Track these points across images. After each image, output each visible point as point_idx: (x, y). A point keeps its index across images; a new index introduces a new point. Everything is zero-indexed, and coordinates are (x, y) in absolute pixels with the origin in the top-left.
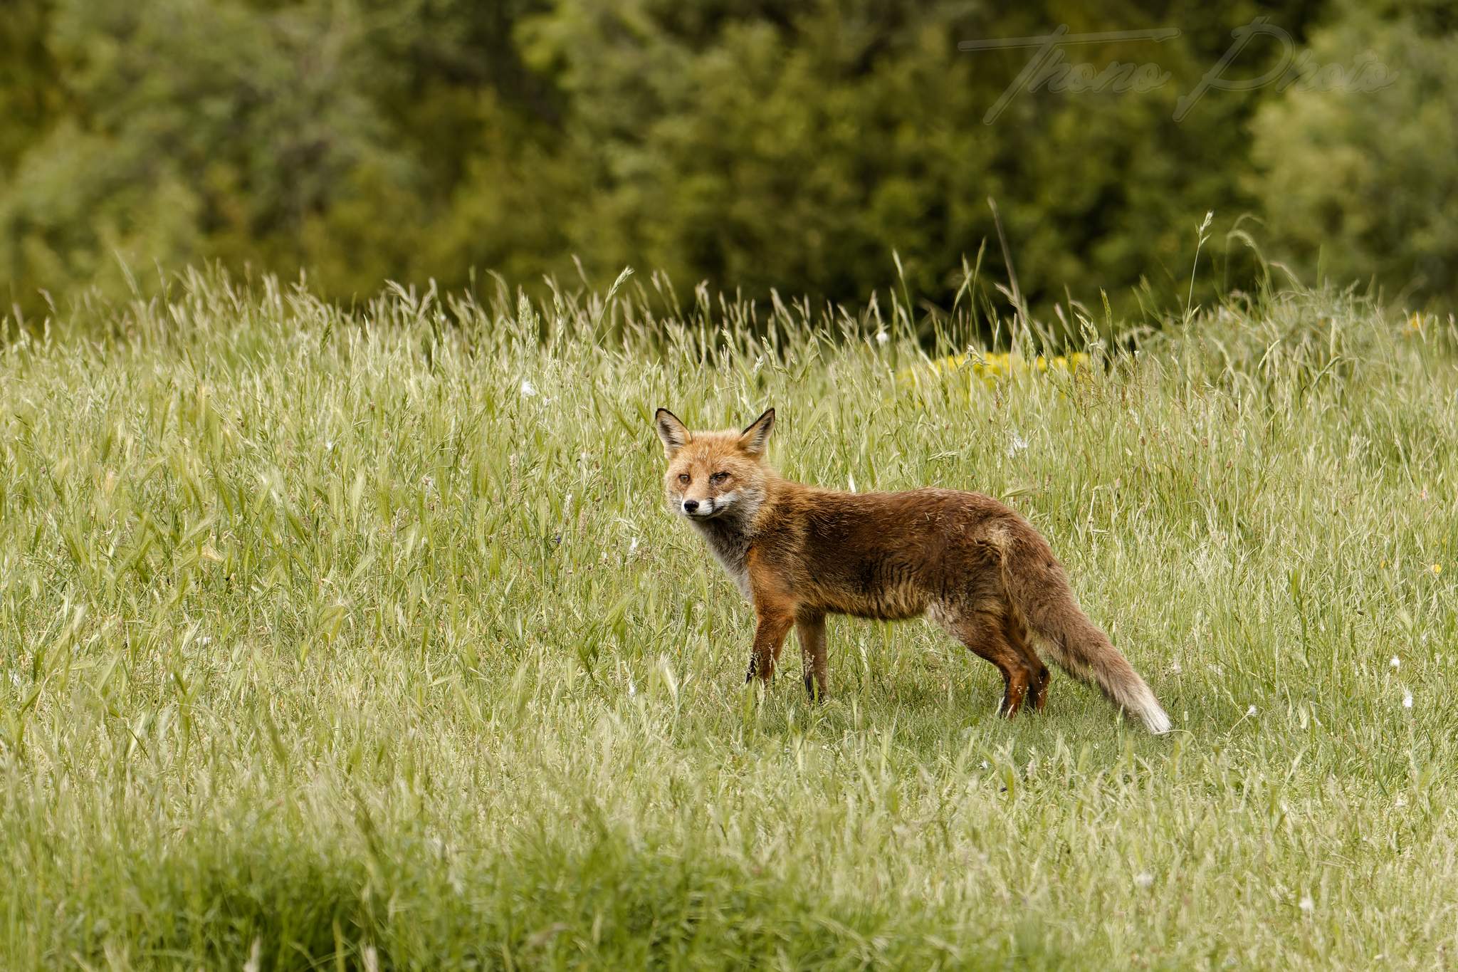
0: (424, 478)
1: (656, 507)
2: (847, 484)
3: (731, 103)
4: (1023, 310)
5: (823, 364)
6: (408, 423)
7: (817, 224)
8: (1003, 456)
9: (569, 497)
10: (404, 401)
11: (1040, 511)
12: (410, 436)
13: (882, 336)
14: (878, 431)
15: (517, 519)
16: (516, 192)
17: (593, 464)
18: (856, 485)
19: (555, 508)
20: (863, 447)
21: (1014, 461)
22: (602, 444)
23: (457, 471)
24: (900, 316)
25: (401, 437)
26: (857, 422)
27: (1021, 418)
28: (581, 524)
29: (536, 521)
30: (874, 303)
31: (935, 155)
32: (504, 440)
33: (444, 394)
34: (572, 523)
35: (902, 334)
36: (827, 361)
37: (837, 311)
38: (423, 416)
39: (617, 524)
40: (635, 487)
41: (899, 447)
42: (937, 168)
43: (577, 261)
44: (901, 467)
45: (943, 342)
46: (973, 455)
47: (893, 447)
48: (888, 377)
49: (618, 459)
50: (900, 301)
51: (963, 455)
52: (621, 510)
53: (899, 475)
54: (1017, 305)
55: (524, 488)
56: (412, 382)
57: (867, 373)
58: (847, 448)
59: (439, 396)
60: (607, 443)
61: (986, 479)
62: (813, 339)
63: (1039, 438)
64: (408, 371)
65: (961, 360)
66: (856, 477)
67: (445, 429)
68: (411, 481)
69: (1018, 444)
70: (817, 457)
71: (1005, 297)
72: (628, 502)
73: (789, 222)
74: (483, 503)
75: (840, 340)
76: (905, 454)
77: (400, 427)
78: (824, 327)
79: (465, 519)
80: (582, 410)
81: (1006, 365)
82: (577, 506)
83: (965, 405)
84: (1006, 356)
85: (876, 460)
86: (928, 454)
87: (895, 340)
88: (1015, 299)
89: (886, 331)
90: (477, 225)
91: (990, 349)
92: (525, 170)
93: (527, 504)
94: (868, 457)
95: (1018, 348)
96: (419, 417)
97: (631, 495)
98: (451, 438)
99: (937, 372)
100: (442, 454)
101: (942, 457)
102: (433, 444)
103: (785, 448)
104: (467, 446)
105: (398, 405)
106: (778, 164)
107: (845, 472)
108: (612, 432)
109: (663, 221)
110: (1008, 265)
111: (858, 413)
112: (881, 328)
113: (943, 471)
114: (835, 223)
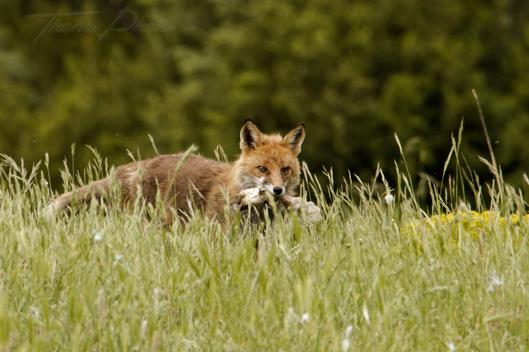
0: (32, 308)
1: (213, 331)
2: (362, 313)
3: (271, 14)
4: (499, 176)
5: (343, 218)
6: (19, 265)
7: (340, 110)
8: (484, 291)
9: (145, 323)
10: (15, 248)
11: (513, 335)
12: (20, 275)
13: (389, 198)
14: (388, 272)
15: (103, 340)
16: (103, 84)
17: (162, 297)
18: (369, 314)
19: (135, 333)
20: (374, 285)
21: (493, 294)
22: (171, 282)
23: (57, 303)
24: (402, 180)
25: (13, 276)
26: (371, 264)
27: (498, 260)
28: (154, 344)
29: (119, 342)
30: (379, 171)
31: (434, 55)
32: (93, 277)
33: (46, 243)
34: (147, 343)
35: (405, 196)
36: (347, 217)
37: (355, 180)
38: (31, 260)
39: (183, 345)
40: (196, 315)
41: (403, 285)
42: (435, 66)
43: (152, 139)
44: (403, 299)
45: (437, 202)
46: (461, 291)
47: (398, 284)
48: (394, 229)
49: (182, 292)
50: (403, 170)
51: (453, 291)
52: (185, 333)
53: (402, 306)
54: (496, 173)
55: (110, 317)
56: (22, 234)
57: (378, 227)
58: (362, 284)
59: (43, 244)
60: (174, 281)
61: (470, 309)
62: (337, 200)
63: (512, 277)
64: (18, 225)
65: (451, 217)
66: (370, 308)
67: (47, 269)
68: (22, 310)
69: (496, 281)
70: (339, 291)
71: (487, 166)
72: (191, 326)
73: (317, 108)
74: (78, 327)
75: (358, 201)
76: (407, 290)
77: (12, 268)
78: (344, 191)
79: (63, 340)
80: (155, 255)
81: (486, 219)
82: (151, 329)
83: (454, 251)
84: (486, 213)
85: (385, 293)
86: (425, 289)
87: (398, 201)
88: (494, 168)
89: (392, 193)
90: (73, 110)
91: (474, 208)
92: (112, 65)
93: (112, 328)
94: (378, 293)
95: (496, 206)
96: (28, 261)
97: (193, 321)
98: (53, 277)
99: (433, 224)
100: (45, 289)
101: (436, 291)
102: (38, 282)
103: (314, 285)
104: (65, 283)
105: (11, 251)
106: (310, 62)
107: (360, 305)
108: (178, 272)
109: (219, 108)
110: (489, 142)
111: (371, 257)
112: (388, 190)
113: (437, 302)
114: (355, 109)
